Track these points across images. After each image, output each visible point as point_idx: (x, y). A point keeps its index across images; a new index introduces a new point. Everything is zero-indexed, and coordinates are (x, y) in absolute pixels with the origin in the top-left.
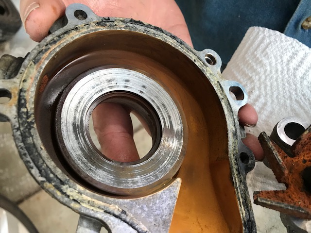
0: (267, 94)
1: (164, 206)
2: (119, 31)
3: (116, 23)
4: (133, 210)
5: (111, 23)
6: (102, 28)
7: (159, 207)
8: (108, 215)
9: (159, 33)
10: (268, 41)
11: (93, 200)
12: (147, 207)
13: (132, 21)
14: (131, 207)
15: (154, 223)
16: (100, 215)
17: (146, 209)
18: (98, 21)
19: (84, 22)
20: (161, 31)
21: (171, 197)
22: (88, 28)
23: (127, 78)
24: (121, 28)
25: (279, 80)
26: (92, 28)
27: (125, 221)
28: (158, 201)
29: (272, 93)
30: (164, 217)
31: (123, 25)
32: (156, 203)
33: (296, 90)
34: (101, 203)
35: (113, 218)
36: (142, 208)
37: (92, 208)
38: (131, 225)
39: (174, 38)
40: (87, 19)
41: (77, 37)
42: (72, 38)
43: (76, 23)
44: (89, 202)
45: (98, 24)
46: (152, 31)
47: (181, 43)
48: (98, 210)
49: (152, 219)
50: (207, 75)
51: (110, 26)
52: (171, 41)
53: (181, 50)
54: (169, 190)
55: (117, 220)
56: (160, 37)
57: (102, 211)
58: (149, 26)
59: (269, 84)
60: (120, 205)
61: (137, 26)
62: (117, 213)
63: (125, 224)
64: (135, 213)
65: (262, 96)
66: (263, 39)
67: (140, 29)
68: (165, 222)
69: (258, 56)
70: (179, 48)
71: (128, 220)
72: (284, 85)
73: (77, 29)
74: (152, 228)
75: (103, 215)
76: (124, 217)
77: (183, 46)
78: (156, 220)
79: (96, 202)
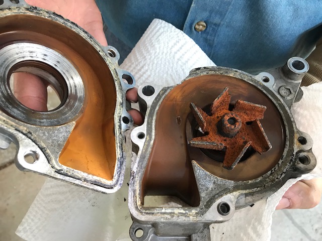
0: (152, 69)
1: (61, 135)
2: (43, 18)
3: (41, 12)
4: (37, 133)
5: (38, 11)
6: (30, 12)
7: (57, 135)
8: (18, 132)
9: (75, 27)
10: (162, 31)
11: (8, 120)
12: (48, 133)
13: (54, 14)
14: (36, 131)
15: (51, 144)
16: (12, 130)
17: (47, 134)
18: (27, 7)
19: (16, 5)
20: (77, 26)
21: (66, 132)
22: (18, 10)
23: (45, 53)
24: (45, 16)
25: (163, 60)
26: (22, 11)
27: (30, 138)
28: (56, 132)
29: (156, 69)
30: (59, 142)
31: (47, 15)
32: (54, 132)
33: (172, 68)
34: (13, 123)
35: (21, 135)
36: (44, 133)
37: (6, 125)
38: (34, 141)
39: (86, 32)
40: (19, 4)
41: (9, 14)
42: (5, 14)
43: (9, 5)
44: (4, 121)
45: (27, 9)
46: (69, 24)
47: (91, 37)
48: (11, 127)
49: (50, 141)
50: (108, 62)
51: (37, 13)
52: (82, 34)
53: (90, 42)
54: (66, 127)
55: (24, 137)
56: (75, 29)
57: (14, 129)
58: (68, 20)
59: (156, 62)
60: (28, 128)
61: (58, 18)
62: (24, 132)
63: (30, 140)
64: (38, 135)
65: (149, 70)
66: (160, 29)
67: (60, 21)
68: (59, 145)
69: (153, 41)
70: (89, 40)
71: (32, 138)
72: (165, 63)
73: (10, 9)
74: (49, 147)
75: (14, 131)
76: (29, 135)
77: (92, 40)
78: (53, 142)
79: (10, 122)
